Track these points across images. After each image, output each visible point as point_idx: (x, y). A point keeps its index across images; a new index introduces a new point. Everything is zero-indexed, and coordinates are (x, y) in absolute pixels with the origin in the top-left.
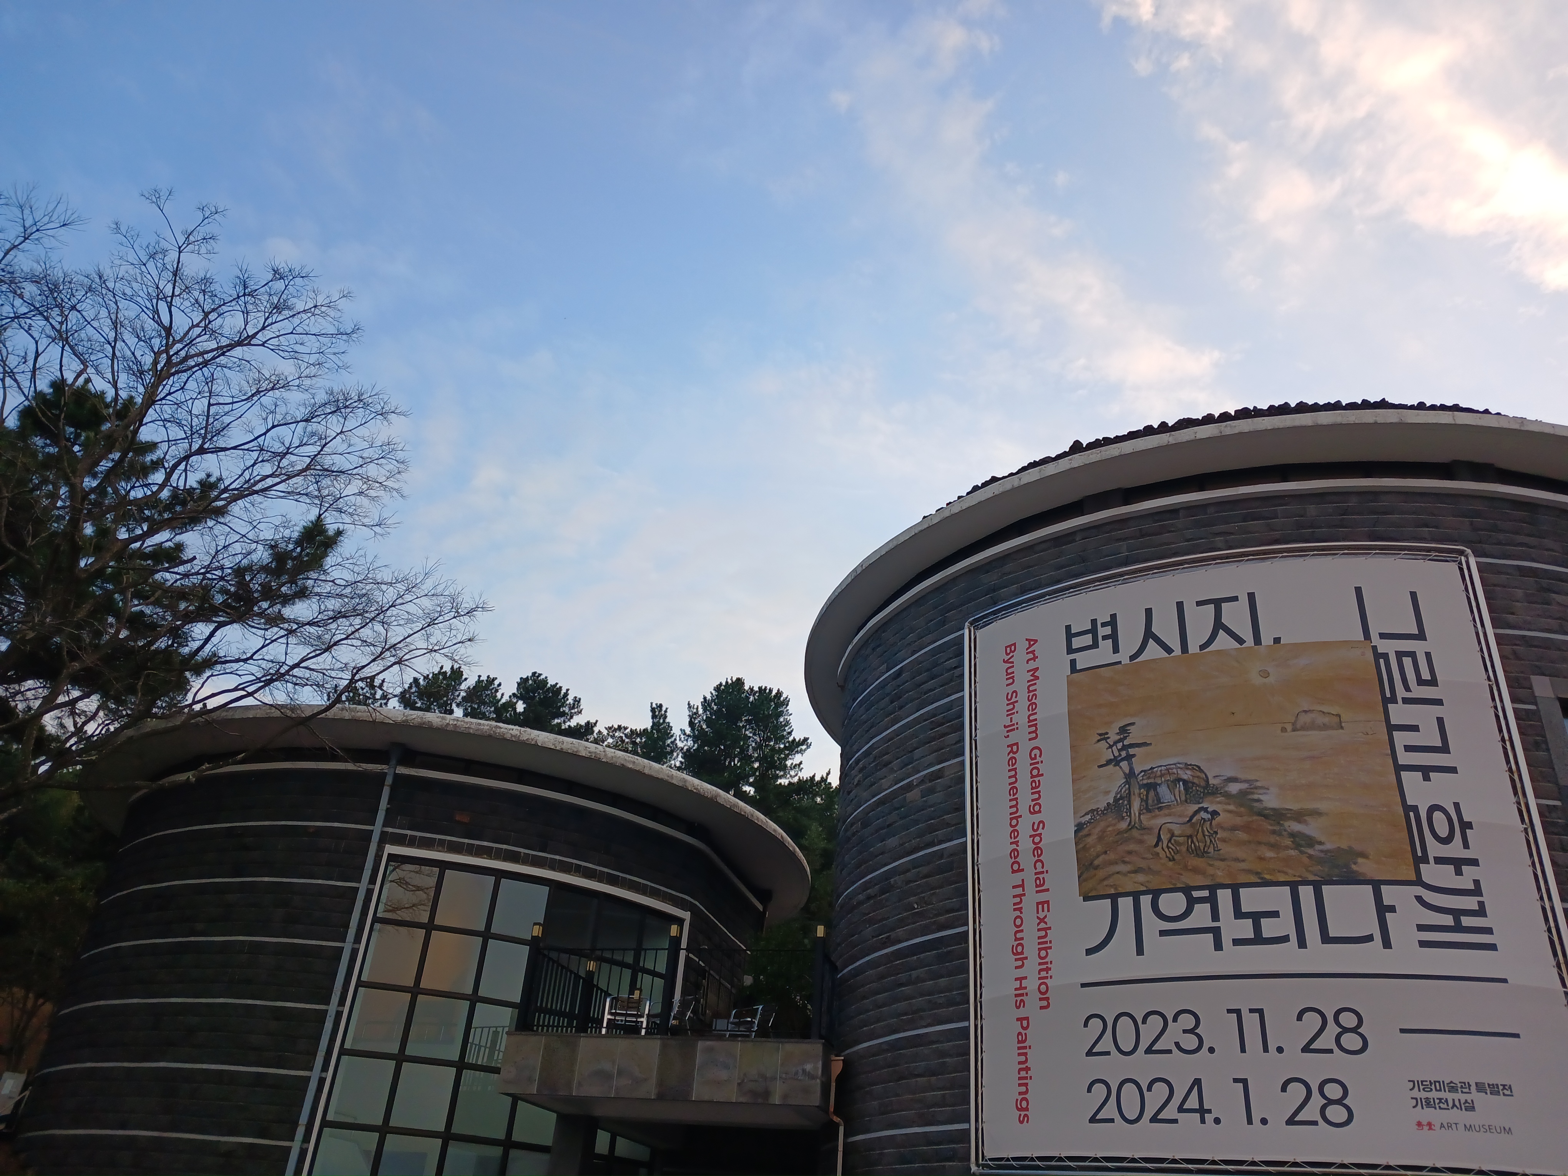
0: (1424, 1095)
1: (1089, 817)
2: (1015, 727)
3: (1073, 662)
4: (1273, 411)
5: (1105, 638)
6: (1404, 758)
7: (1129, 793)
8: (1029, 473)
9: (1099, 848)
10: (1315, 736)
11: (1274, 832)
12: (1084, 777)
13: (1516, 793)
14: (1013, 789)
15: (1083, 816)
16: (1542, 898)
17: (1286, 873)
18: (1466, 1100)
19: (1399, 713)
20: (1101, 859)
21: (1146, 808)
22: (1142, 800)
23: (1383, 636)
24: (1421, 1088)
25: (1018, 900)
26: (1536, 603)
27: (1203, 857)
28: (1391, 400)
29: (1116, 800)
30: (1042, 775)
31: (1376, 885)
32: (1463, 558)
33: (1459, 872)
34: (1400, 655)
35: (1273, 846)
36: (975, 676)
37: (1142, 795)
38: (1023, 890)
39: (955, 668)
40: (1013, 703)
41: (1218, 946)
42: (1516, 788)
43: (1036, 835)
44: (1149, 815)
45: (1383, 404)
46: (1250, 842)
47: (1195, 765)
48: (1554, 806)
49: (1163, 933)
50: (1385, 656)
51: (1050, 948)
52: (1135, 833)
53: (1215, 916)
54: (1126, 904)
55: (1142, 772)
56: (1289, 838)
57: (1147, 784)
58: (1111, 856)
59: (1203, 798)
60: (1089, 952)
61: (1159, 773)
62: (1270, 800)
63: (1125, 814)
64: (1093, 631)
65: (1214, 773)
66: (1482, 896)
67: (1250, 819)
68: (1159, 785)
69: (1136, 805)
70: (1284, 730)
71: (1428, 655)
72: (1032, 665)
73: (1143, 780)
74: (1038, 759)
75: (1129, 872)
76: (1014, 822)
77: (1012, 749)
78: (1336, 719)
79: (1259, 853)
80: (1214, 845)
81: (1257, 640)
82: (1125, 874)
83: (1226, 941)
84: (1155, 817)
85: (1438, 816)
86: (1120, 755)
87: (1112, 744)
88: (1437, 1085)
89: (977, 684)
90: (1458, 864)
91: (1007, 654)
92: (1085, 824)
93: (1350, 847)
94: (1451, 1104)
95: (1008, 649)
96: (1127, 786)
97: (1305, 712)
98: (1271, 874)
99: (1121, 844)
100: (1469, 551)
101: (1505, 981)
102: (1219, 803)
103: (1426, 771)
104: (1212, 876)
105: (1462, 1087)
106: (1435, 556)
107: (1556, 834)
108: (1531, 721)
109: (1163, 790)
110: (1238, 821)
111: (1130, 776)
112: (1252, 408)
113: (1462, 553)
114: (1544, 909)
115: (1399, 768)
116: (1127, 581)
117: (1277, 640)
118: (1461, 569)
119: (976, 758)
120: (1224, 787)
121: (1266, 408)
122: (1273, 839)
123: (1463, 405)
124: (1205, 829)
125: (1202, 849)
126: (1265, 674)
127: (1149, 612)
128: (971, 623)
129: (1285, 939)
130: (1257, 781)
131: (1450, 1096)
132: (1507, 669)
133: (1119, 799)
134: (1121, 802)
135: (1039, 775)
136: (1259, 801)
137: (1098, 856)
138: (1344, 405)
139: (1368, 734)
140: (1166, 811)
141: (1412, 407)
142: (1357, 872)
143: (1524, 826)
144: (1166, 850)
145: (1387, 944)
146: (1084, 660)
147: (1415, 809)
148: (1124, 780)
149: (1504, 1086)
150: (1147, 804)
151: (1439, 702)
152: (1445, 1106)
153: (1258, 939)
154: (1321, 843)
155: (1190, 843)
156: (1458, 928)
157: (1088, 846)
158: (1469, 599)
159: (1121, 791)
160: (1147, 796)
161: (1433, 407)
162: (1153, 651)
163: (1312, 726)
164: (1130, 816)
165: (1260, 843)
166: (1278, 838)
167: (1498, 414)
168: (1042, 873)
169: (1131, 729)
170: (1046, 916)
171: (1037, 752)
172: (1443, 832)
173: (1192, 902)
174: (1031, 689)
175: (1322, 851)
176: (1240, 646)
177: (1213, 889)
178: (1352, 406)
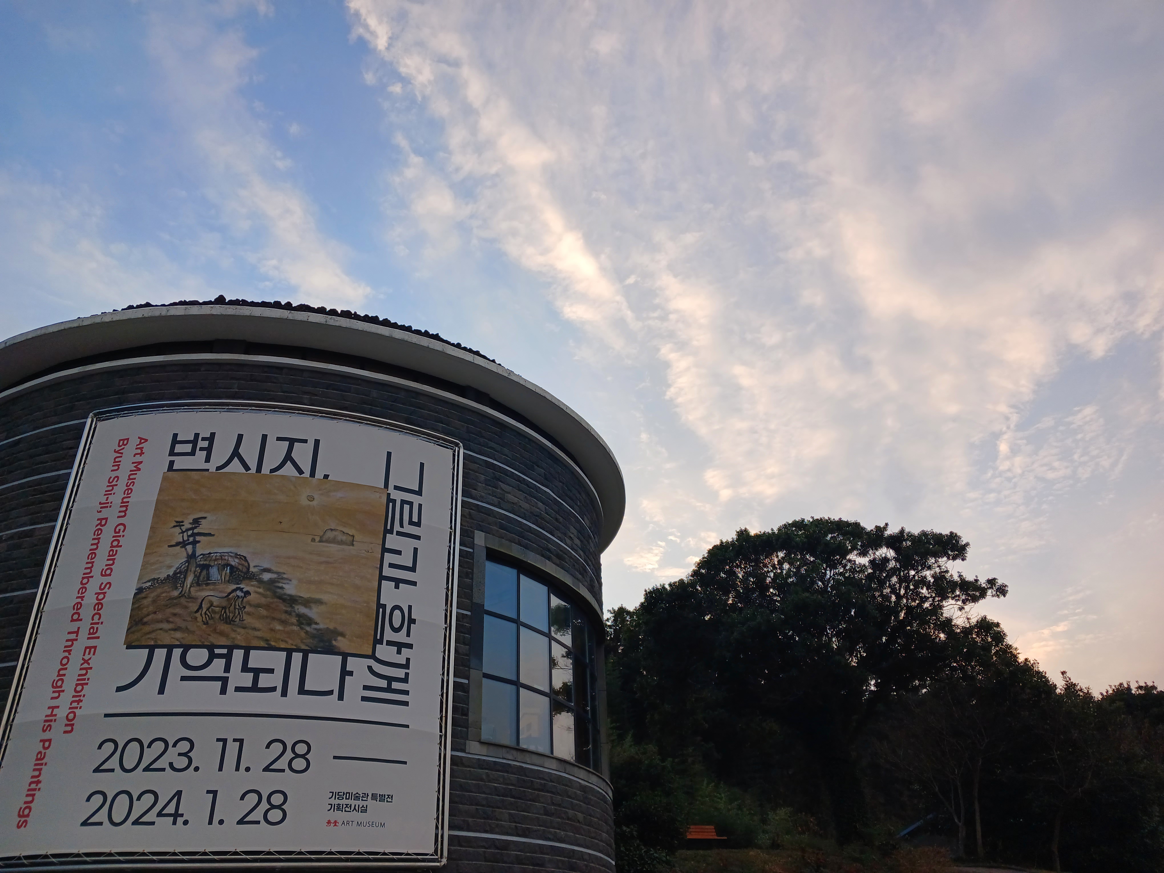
0: (337, 802)
1: (150, 584)
2: (109, 505)
3: (172, 463)
4: (367, 319)
5: (202, 449)
6: (387, 572)
7: (187, 570)
8: (177, 308)
9: (151, 608)
10: (333, 548)
11: (286, 612)
12: (155, 552)
13: (446, 604)
14: (93, 554)
15: (145, 583)
16: (443, 674)
17: (286, 642)
18: (363, 806)
19: (392, 541)
20: (150, 617)
21: (197, 583)
22: (195, 576)
23: (396, 488)
24: (337, 797)
25: (70, 643)
26: (490, 486)
27: (230, 624)
28: (443, 336)
29: (175, 573)
30: (121, 546)
31: (345, 656)
32: (457, 448)
33: (399, 652)
34: (403, 502)
35: (283, 622)
36: (86, 458)
37: (196, 573)
38: (77, 636)
39: (71, 448)
40: (113, 486)
41: (223, 691)
42: (448, 600)
43: (102, 592)
44: (198, 588)
45: (436, 337)
46: (267, 617)
47: (243, 556)
48: (466, 614)
49: (183, 679)
50: (394, 501)
51: (87, 684)
52: (183, 600)
53: (227, 669)
54: (160, 654)
55: (201, 555)
56: (296, 617)
57: (203, 564)
58: (159, 616)
59: (242, 581)
60: (119, 689)
61: (214, 557)
62: (290, 589)
63: (179, 585)
64: (194, 442)
65: (255, 564)
66: (409, 669)
67: (271, 601)
68: (212, 566)
69: (190, 579)
70: (313, 540)
71: (420, 506)
72: (138, 458)
73: (200, 561)
74: (121, 533)
75: (170, 630)
76: (85, 581)
77: (101, 522)
78: (351, 538)
79: (272, 626)
80: (240, 616)
81: (313, 474)
82: (166, 631)
83: (231, 687)
84: (203, 590)
85: (397, 613)
86: (188, 540)
87: (184, 530)
88: (348, 795)
89: (86, 465)
90: (400, 646)
91: (119, 446)
92: (145, 589)
93: (335, 628)
94: (353, 808)
95: (122, 442)
96: (187, 564)
97: (332, 530)
98: (276, 642)
99: (170, 607)
100: (461, 444)
101: (407, 726)
102: (252, 586)
103: (398, 582)
104: (234, 638)
105: (363, 797)
106: (441, 443)
107: (463, 633)
108: (468, 559)
109: (214, 572)
110: (263, 601)
111: (192, 557)
112: (353, 313)
113: (457, 445)
114: (443, 680)
115: (382, 578)
116: (231, 410)
117: (326, 477)
118: (454, 455)
119: (67, 525)
120: (259, 575)
121: (362, 315)
122: (284, 616)
123: (482, 353)
124: (237, 604)
125: (231, 618)
126: (311, 498)
127: (240, 437)
128: (95, 415)
129: (274, 689)
130: (284, 573)
131: (353, 802)
132: (463, 523)
133: (178, 573)
134: (178, 575)
135: (117, 546)
136: (282, 588)
137: (148, 615)
138: (413, 330)
139: (368, 552)
140: (212, 587)
141: (453, 345)
142: (336, 646)
143: (446, 626)
144: (204, 616)
145: (341, 697)
146: (180, 463)
147: (384, 606)
148: (186, 559)
149: (388, 795)
150: (198, 579)
151: (418, 538)
152: (349, 810)
153: (255, 688)
154: (316, 623)
155: (223, 613)
156: (389, 689)
157: (142, 606)
158: (453, 474)
159: (181, 567)
160: (200, 573)
161: (465, 349)
162: (236, 466)
163: (333, 541)
164: (183, 587)
165: (274, 619)
166: (288, 617)
167: (500, 365)
168: (98, 623)
169: (203, 521)
170: (90, 659)
171: (122, 527)
172: (397, 624)
173: (212, 656)
174: (132, 477)
175: (316, 629)
176: (299, 476)
177: (231, 649)
178: (418, 332)
